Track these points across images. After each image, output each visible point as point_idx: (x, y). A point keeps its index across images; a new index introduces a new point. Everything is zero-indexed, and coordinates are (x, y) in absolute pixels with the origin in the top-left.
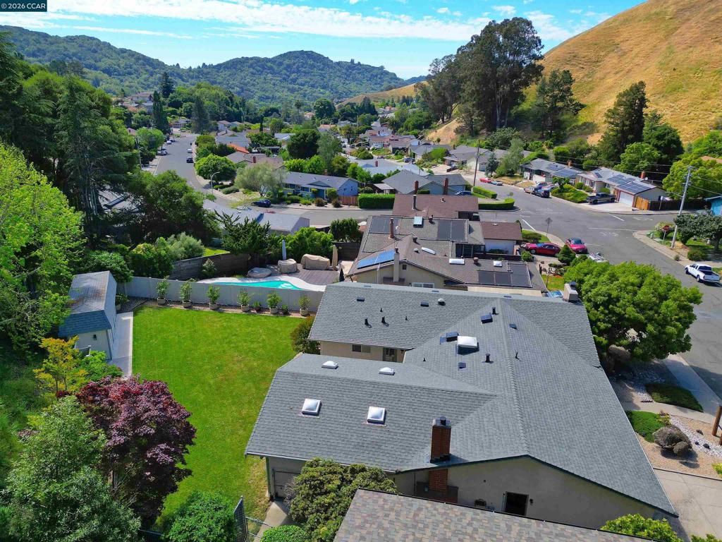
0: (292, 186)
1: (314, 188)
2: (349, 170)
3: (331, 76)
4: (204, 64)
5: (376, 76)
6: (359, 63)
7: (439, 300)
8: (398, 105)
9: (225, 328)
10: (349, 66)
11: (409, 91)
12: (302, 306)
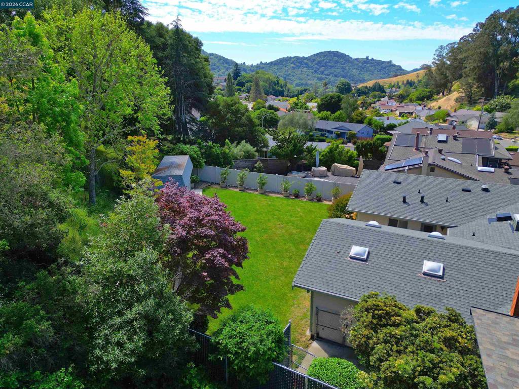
0: (320, 130)
1: (337, 131)
2: (366, 121)
3: (349, 69)
4: (261, 62)
5: (385, 68)
6: (372, 59)
7: (483, 187)
8: (402, 87)
9: (270, 205)
10: (364, 61)
11: (412, 77)
12: (334, 196)
